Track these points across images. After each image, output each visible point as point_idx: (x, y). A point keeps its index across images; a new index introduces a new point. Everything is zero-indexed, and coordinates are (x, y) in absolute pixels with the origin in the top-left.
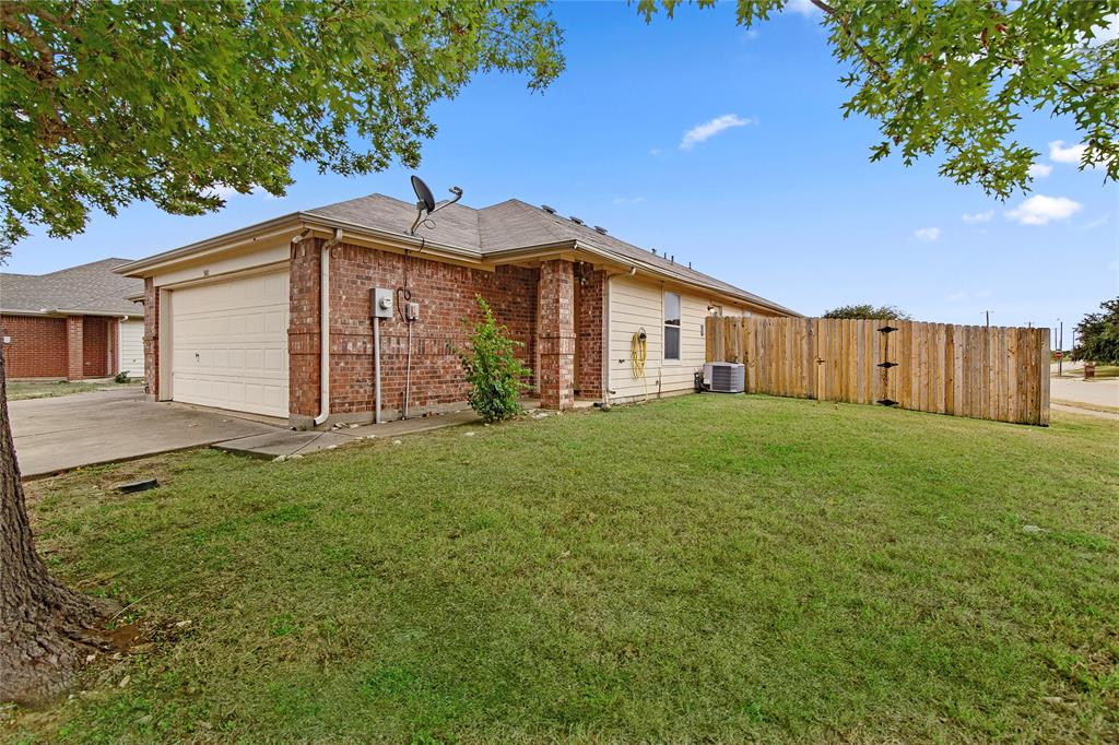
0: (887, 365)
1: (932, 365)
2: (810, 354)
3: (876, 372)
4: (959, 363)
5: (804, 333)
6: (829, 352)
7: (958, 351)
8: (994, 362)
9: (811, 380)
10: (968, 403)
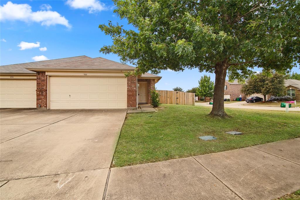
0: (177, 98)
1: (183, 98)
2: (167, 97)
3: (176, 99)
4: (186, 98)
5: (166, 93)
6: (169, 96)
7: (186, 96)
8: (189, 98)
9: (167, 101)
10: (187, 103)
